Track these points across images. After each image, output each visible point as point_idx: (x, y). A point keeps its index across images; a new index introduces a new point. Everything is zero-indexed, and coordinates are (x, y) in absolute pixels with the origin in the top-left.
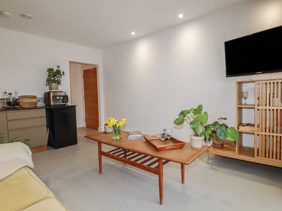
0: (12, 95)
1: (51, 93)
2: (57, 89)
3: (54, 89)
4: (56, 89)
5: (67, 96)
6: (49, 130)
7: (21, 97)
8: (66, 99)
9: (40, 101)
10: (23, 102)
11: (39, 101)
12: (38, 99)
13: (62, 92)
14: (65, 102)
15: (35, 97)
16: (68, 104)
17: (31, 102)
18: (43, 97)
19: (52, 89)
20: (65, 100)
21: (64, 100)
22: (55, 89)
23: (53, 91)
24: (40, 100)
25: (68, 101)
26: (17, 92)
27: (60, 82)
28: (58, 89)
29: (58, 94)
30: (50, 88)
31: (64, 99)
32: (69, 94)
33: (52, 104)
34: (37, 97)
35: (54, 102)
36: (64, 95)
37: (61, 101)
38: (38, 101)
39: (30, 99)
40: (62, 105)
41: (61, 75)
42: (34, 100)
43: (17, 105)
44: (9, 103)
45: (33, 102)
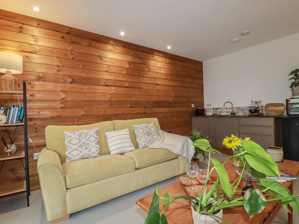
10: (269, 110)
17: (277, 110)
33: (290, 113)
35: (291, 111)
39: (276, 107)
43: (258, 113)
44: (250, 111)
45: (279, 110)
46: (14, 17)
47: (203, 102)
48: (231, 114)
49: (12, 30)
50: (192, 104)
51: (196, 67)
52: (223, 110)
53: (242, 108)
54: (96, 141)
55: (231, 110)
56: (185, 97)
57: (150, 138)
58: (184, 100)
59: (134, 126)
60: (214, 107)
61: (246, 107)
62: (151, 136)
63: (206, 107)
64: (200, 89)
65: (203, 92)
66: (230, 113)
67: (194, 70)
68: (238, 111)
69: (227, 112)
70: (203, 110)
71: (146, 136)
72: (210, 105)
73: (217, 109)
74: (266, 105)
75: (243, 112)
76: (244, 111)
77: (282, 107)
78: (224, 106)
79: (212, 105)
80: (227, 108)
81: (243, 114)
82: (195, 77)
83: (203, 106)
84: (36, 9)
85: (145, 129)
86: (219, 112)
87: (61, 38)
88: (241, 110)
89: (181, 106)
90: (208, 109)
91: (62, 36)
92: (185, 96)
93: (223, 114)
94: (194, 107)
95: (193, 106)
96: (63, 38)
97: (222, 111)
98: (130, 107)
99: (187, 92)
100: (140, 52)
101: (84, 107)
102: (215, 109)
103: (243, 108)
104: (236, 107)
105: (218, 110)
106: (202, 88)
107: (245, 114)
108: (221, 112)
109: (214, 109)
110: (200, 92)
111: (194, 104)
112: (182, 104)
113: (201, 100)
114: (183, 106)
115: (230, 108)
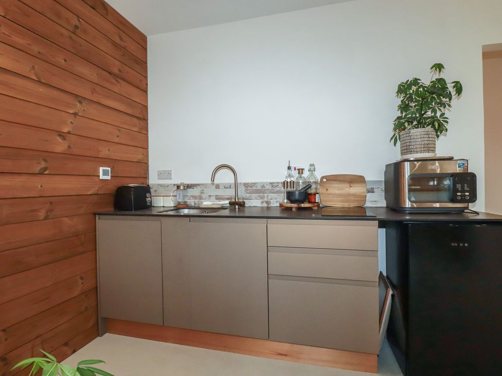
0: (302, 173)
1: (407, 165)
2: (431, 148)
3: (417, 152)
4: (425, 151)
5: (473, 176)
6: (393, 296)
7: (325, 180)
8: (466, 188)
9: (373, 192)
10: (330, 194)
11: (371, 191)
12: (369, 187)
13: (451, 159)
14: (463, 200)
15: (360, 180)
16: (472, 207)
17: (349, 195)
18: (382, 178)
19: (411, 152)
20: (463, 191)
21: (455, 190)
22: (421, 152)
23: (412, 157)
24: (375, 190)
25: (473, 198)
26: (313, 165)
27: (440, 125)
28: (434, 151)
29: (437, 168)
30: (406, 150)
31: (459, 186)
32: (477, 167)
33: (408, 204)
34: (367, 179)
35: (413, 199)
36: (458, 170)
37: (445, 195)
38: (369, 192)
39: (347, 185)
40: (447, 212)
41: (450, 97)
42: (357, 189)
43: (310, 202)
44: (290, 196)
45: (354, 195)
47: (147, 164)
48: (230, 203)
50: (101, 169)
51: (121, 38)
52: (205, 190)
53: (259, 187)
55: (231, 193)
56: (62, 135)
58: (60, 146)
60: (178, 182)
61: (271, 183)
63: (153, 180)
64: (135, 120)
65: (147, 130)
66: (227, 202)
67: (114, 44)
68: (248, 195)
69: (218, 198)
70: (146, 189)
72: (167, 174)
73: (189, 186)
74: (323, 178)
75: (262, 198)
76: (266, 195)
77: (359, 185)
78: (213, 179)
79: (173, 176)
80: (218, 187)
81: (262, 202)
82: (116, 71)
83: (146, 177)
86: (195, 197)
88: (257, 191)
89: (37, 169)
90: (161, 185)
92: (66, 130)
93: (207, 203)
94: (109, 178)
95: (104, 173)
97: (202, 193)
99: (75, 114)
102: (182, 188)
103: (263, 186)
104: (244, 182)
105: (191, 192)
106: (144, 119)
107: (267, 202)
108: (201, 198)
109: (178, 187)
110: (136, 129)
111: (109, 169)
112: (43, 165)
113: (140, 157)
114: (47, 172)
115: (229, 186)
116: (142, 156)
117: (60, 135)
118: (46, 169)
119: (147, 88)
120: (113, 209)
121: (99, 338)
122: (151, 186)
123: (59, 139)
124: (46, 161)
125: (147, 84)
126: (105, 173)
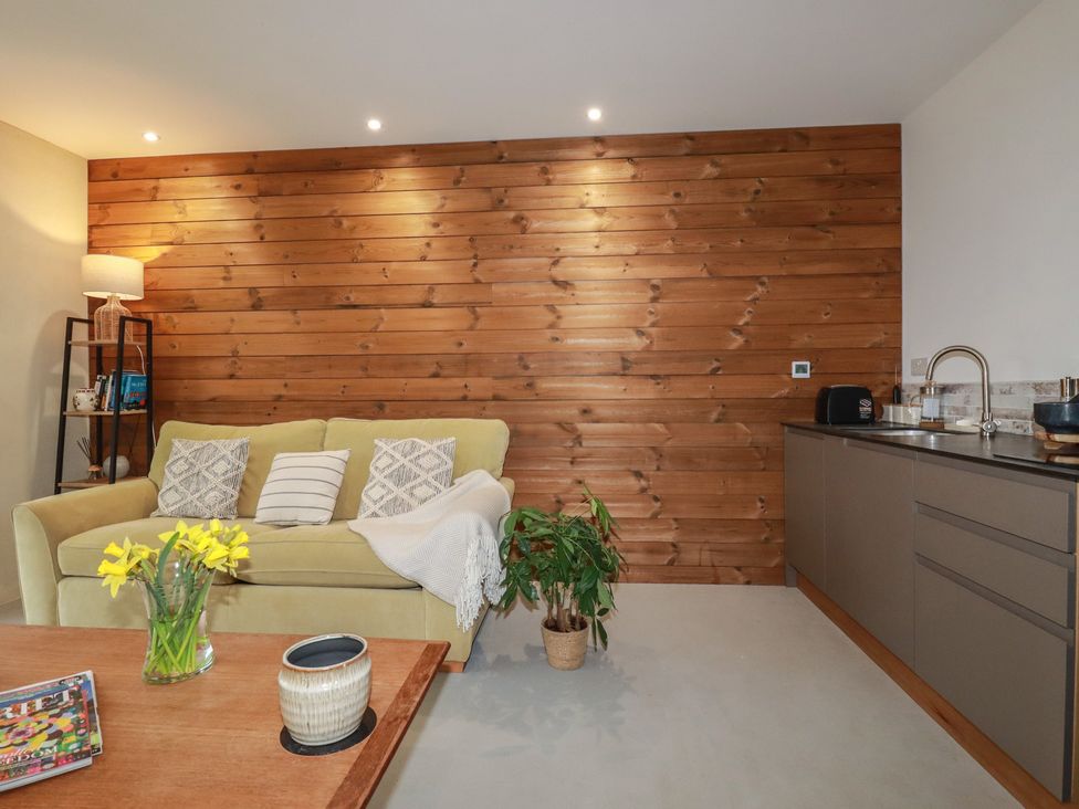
46: (140, 170)
47: (898, 349)
49: (136, 199)
50: (794, 364)
51: (836, 163)
54: (230, 475)
56: (738, 331)
57: (400, 492)
58: (736, 342)
59: (376, 441)
62: (408, 486)
63: (907, 376)
64: (866, 280)
71: (390, 485)
73: (946, 390)
82: (823, 217)
84: (151, 137)
85: (398, 456)
87: (233, 190)
89: (708, 370)
91: (235, 183)
92: (742, 322)
94: (807, 375)
95: (800, 371)
96: (238, 187)
98: (435, 375)
100: (486, 168)
101: (289, 375)
102: (931, 391)
105: (951, 400)
109: (923, 390)
111: (808, 363)
112: (715, 364)
113: (879, 338)
114: (720, 373)
115: (1008, 388)
116: (884, 336)
117: (734, 330)
118: (718, 369)
119: (901, 215)
120: (813, 420)
121: (784, 587)
122: (903, 387)
123: (733, 335)
124: (717, 360)
125: (900, 209)
126: (801, 369)
